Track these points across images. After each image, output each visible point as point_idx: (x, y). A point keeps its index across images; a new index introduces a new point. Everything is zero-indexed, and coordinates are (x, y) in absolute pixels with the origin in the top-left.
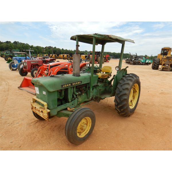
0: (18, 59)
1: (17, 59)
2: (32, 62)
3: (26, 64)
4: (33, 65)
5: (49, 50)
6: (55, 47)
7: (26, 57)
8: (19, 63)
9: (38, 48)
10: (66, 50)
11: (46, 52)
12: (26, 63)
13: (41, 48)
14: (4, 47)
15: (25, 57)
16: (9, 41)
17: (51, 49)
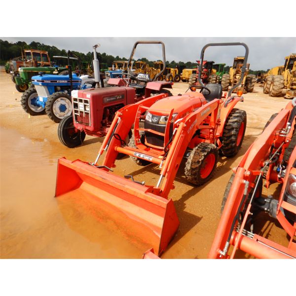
0: (49, 82)
1: (45, 81)
2: (106, 100)
3: (88, 109)
4: (108, 108)
7: (71, 76)
8: (52, 96)
12: (86, 102)
14: (13, 52)
15: (68, 76)
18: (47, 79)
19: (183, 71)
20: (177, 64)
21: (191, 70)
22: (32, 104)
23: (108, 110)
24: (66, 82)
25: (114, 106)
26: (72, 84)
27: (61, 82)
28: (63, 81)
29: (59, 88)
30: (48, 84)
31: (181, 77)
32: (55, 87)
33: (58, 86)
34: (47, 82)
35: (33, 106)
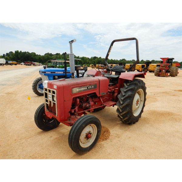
0: (50, 73)
2: (76, 90)
4: (78, 97)
5: (94, 60)
6: (100, 58)
7: (66, 69)
9: (83, 58)
10: (111, 59)
11: (91, 63)
12: (54, 92)
13: (86, 59)
16: (58, 53)
17: (96, 59)
18: (48, 71)
19: (150, 65)
20: (145, 62)
21: (156, 64)
22: (39, 88)
23: (78, 100)
24: (62, 73)
25: (85, 95)
26: (66, 74)
27: (58, 73)
28: (60, 72)
29: (56, 77)
30: (48, 74)
31: (148, 69)
32: (54, 76)
33: (56, 76)
34: (48, 73)
35: (40, 89)
